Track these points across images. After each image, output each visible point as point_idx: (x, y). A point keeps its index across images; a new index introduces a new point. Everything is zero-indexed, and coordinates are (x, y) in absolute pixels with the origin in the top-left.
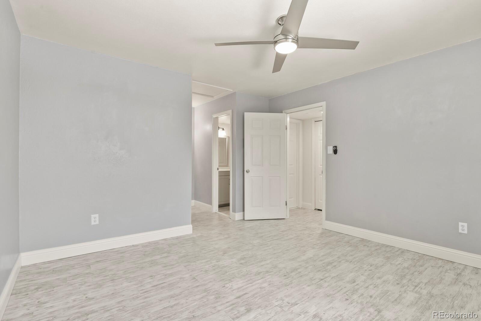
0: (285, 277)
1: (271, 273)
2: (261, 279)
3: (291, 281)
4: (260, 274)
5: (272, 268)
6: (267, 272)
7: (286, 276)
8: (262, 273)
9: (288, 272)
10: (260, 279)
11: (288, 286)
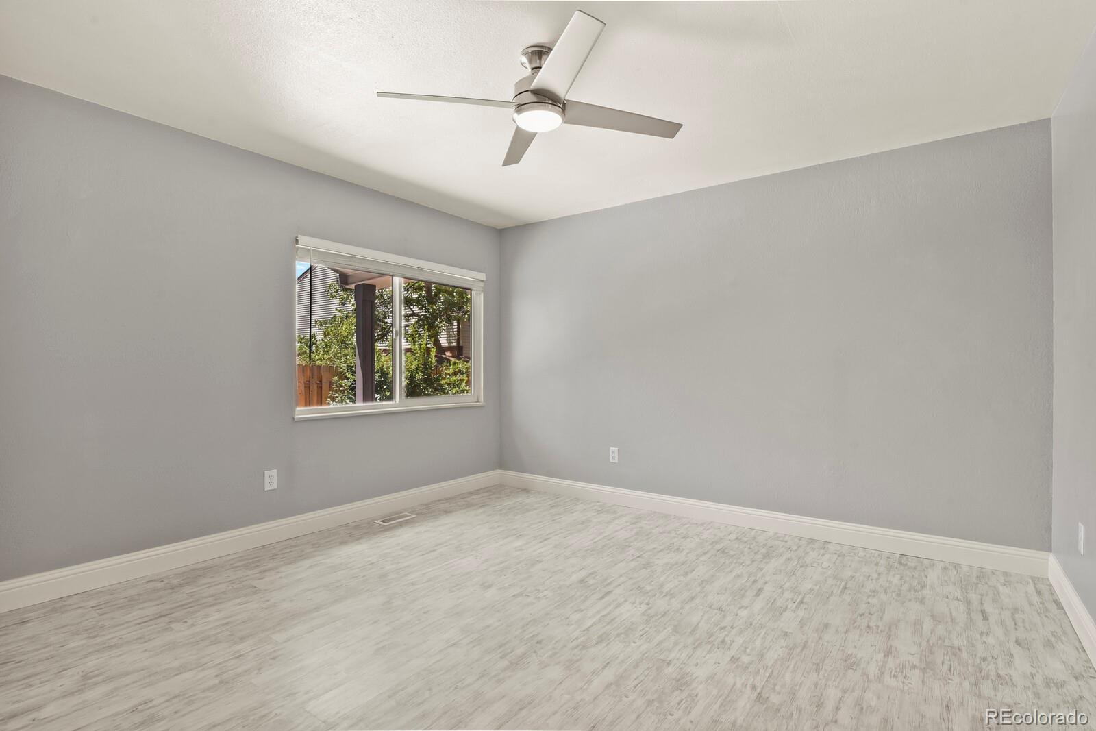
0: (540, 638)
1: (574, 644)
2: (589, 627)
3: (525, 631)
4: (599, 637)
5: (577, 661)
6: (584, 647)
7: (537, 643)
8: (595, 642)
9: (534, 654)
10: (592, 626)
11: (530, 621)
